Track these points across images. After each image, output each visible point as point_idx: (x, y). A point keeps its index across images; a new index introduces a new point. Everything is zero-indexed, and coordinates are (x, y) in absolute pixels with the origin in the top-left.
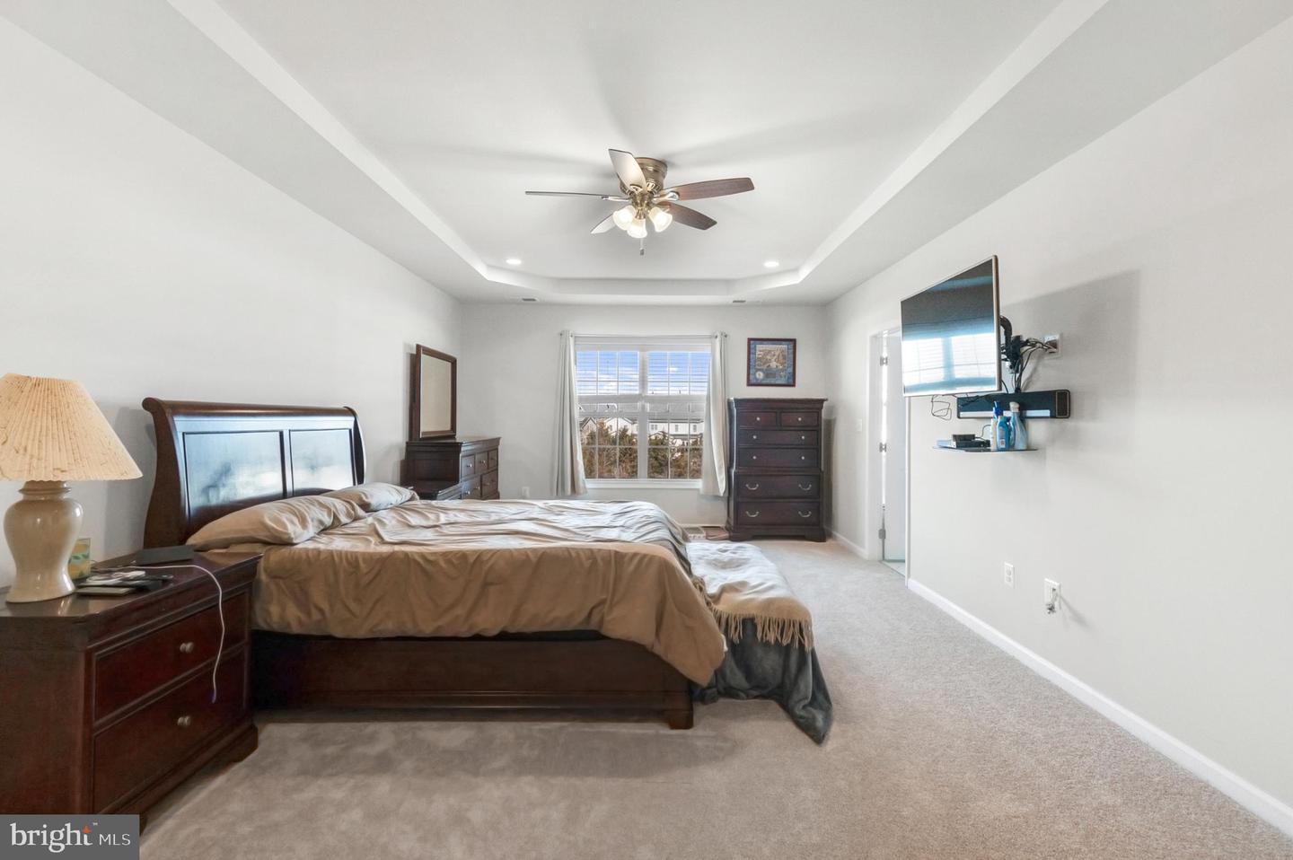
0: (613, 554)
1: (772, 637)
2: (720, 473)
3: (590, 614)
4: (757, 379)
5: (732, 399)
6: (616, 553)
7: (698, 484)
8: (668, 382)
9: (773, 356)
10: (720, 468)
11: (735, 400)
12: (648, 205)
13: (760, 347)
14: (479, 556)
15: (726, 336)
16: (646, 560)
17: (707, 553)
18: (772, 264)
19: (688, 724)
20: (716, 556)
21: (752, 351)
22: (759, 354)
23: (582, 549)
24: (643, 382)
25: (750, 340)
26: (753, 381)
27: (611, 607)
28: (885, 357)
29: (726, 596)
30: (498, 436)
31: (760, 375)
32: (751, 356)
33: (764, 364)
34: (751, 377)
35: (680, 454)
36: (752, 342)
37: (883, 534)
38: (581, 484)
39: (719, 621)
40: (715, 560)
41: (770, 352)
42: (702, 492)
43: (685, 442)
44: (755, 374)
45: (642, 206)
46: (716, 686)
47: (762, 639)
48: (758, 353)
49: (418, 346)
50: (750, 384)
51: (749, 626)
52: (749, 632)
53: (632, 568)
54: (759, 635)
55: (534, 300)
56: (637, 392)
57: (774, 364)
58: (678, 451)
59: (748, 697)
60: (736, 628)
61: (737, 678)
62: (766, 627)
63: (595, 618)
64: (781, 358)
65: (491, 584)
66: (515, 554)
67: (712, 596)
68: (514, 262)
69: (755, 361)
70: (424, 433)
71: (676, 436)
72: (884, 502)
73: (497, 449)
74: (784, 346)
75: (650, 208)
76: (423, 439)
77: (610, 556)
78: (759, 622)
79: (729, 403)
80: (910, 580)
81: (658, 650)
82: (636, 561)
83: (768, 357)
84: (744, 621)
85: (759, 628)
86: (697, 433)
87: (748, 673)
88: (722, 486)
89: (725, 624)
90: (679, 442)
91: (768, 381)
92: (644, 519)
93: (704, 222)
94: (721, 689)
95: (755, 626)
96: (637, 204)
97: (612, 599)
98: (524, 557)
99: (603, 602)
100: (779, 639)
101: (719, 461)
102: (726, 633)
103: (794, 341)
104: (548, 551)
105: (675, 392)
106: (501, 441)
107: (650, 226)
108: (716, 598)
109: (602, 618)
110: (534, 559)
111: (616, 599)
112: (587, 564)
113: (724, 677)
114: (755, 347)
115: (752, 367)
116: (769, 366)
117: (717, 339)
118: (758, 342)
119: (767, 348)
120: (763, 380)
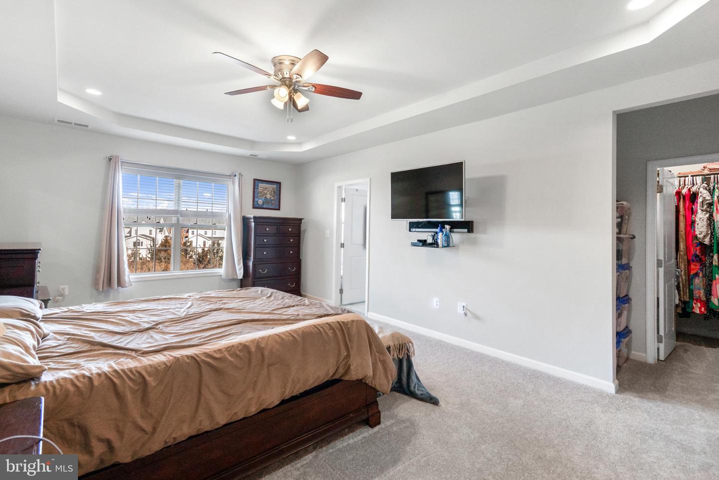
2: (239, 264)
4: (259, 205)
7: (222, 271)
9: (268, 191)
10: (239, 260)
13: (261, 185)
15: (242, 175)
18: (291, 138)
21: (256, 187)
22: (260, 189)
25: (255, 180)
26: (256, 206)
28: (343, 197)
31: (260, 202)
32: (256, 190)
33: (263, 195)
34: (255, 203)
36: (256, 181)
37: (341, 291)
38: (126, 278)
41: (266, 188)
42: (224, 277)
44: (257, 201)
50: (254, 207)
55: (87, 126)
57: (268, 196)
64: (273, 193)
69: (258, 193)
72: (342, 274)
74: (275, 186)
80: (369, 313)
83: (266, 192)
91: (265, 206)
101: (238, 256)
103: (279, 184)
114: (258, 185)
115: (255, 197)
116: (266, 197)
117: (236, 177)
118: (259, 182)
119: (265, 186)
120: (263, 205)
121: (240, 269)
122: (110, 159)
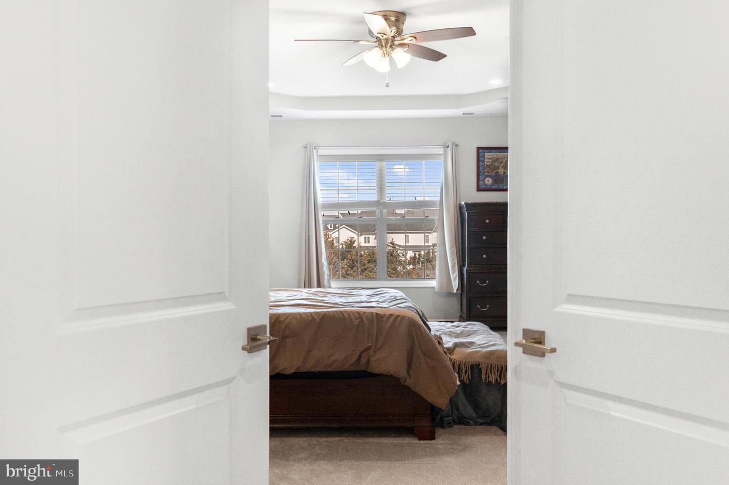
0: (374, 315)
1: (493, 378)
2: (454, 272)
3: (360, 356)
4: (486, 185)
5: (463, 203)
6: (377, 314)
7: (433, 283)
9: (500, 163)
10: (453, 267)
11: (466, 204)
12: (391, 46)
13: (488, 155)
14: (277, 318)
15: (457, 146)
16: (399, 319)
17: (443, 328)
18: (496, 82)
19: (432, 437)
20: (451, 329)
21: (481, 159)
22: (487, 162)
23: (351, 312)
24: (381, 189)
25: (479, 149)
26: (482, 187)
27: (374, 352)
29: (458, 350)
31: (489, 181)
32: (481, 164)
33: (492, 171)
34: (481, 182)
35: (411, 266)
36: (481, 151)
38: (326, 284)
39: (454, 364)
40: (451, 332)
41: (497, 159)
42: (437, 290)
43: (417, 254)
44: (484, 180)
45: (386, 47)
46: (452, 416)
47: (486, 380)
48: (486, 160)
50: (479, 189)
51: (476, 371)
52: (476, 375)
53: (389, 324)
54: (483, 377)
55: (281, 116)
56: (376, 199)
57: (501, 171)
58: (410, 263)
59: (476, 423)
60: (466, 373)
61: (468, 410)
62: (489, 370)
63: (364, 361)
65: (287, 337)
66: (304, 316)
67: (449, 349)
69: (484, 168)
71: (407, 248)
75: (393, 49)
77: (373, 316)
78: (483, 366)
79: (461, 208)
81: (409, 382)
82: (392, 319)
83: (496, 164)
84: (472, 367)
85: (484, 371)
86: (430, 244)
87: (476, 405)
88: (455, 284)
89: (458, 367)
90: (410, 254)
91: (495, 187)
92: (393, 298)
93: (437, 56)
94: (456, 419)
95: (480, 370)
96: (382, 46)
97: (375, 347)
98: (310, 318)
99: (368, 348)
100: (499, 380)
101: (453, 260)
102: (459, 374)
104: (327, 314)
107: (392, 62)
108: (451, 351)
109: (369, 360)
110: (318, 320)
111: (378, 346)
112: (356, 322)
113: (457, 409)
114: (484, 156)
115: (481, 174)
116: (497, 172)
117: (449, 148)
118: (486, 151)
119: (495, 156)
120: (492, 185)
121: (455, 279)
122: (306, 147)
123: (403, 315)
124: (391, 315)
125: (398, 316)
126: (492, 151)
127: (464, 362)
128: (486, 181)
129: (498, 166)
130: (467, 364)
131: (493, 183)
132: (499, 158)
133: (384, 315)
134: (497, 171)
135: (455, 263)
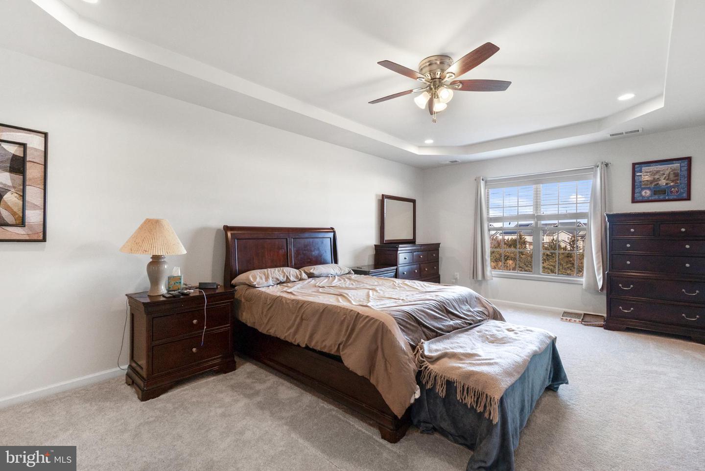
2: (599, 274)
4: (643, 197)
5: (614, 214)
7: (583, 280)
8: (558, 204)
9: (662, 175)
10: (598, 269)
11: (608, 215)
13: (645, 169)
15: (607, 165)
18: (627, 97)
21: (637, 173)
22: (645, 175)
24: (537, 206)
25: (634, 164)
26: (638, 198)
29: (445, 360)
30: (439, 242)
31: (646, 193)
32: (637, 178)
33: (652, 183)
34: (637, 195)
36: (637, 166)
38: (488, 273)
41: (658, 172)
42: (584, 286)
44: (640, 193)
47: (461, 401)
49: (383, 195)
50: (635, 201)
51: (452, 388)
54: (459, 397)
55: (457, 161)
56: (532, 213)
57: (663, 183)
60: (441, 387)
62: (465, 391)
64: (672, 176)
67: (429, 357)
68: (429, 142)
69: (641, 182)
70: (386, 241)
73: (438, 250)
76: (385, 243)
78: (459, 385)
79: (610, 217)
84: (448, 382)
87: (455, 423)
88: (600, 284)
91: (655, 198)
95: (456, 389)
100: (474, 405)
101: (598, 263)
103: (688, 159)
105: (563, 212)
106: (440, 245)
114: (641, 171)
115: (637, 187)
118: (643, 165)
119: (656, 169)
120: (651, 196)
121: (600, 280)
123: (377, 318)
124: (367, 317)
125: (373, 318)
126: (652, 165)
127: (440, 375)
128: (643, 193)
129: (658, 178)
130: (443, 378)
131: (652, 195)
132: (660, 171)
133: (363, 315)
134: (656, 183)
135: (600, 266)
